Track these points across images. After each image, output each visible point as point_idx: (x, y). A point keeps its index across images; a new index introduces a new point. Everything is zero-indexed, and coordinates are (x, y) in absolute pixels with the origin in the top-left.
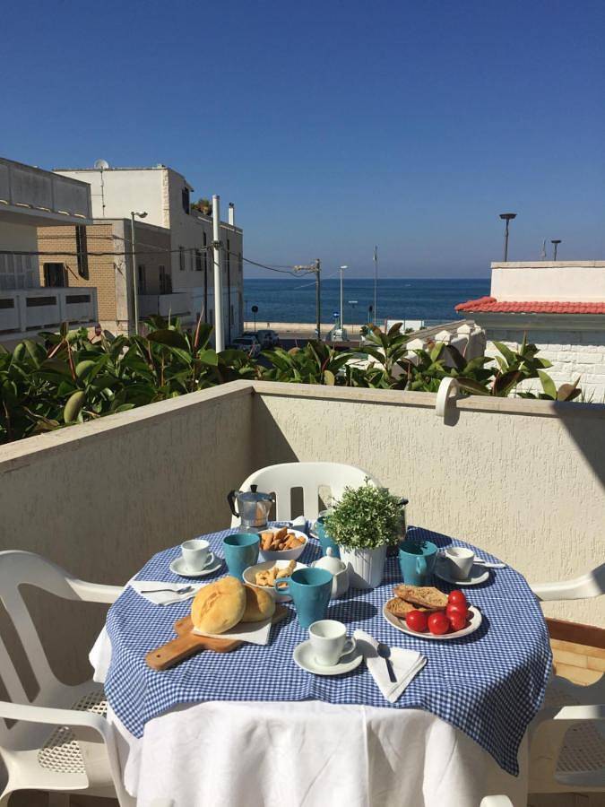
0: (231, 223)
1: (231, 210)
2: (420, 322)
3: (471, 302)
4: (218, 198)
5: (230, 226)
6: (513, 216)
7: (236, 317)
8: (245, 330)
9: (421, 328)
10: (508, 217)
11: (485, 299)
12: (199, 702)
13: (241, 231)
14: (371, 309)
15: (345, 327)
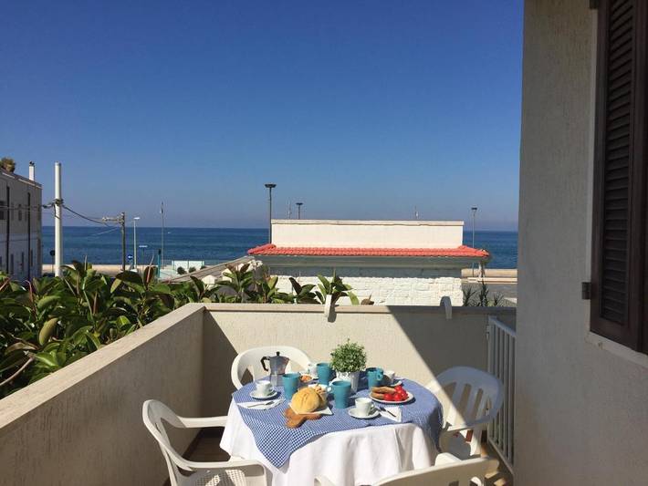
0: (31, 178)
1: (31, 168)
2: (200, 262)
3: (258, 248)
4: (60, 165)
5: (30, 181)
6: (274, 186)
7: (35, 261)
8: (43, 272)
9: (202, 268)
10: (272, 186)
11: (268, 245)
12: (322, 435)
13: (40, 185)
14: (160, 252)
15: (138, 267)
